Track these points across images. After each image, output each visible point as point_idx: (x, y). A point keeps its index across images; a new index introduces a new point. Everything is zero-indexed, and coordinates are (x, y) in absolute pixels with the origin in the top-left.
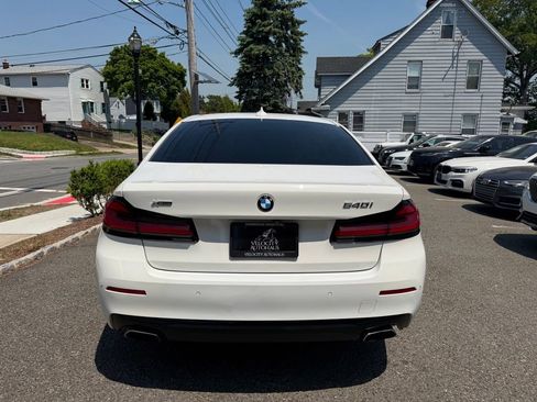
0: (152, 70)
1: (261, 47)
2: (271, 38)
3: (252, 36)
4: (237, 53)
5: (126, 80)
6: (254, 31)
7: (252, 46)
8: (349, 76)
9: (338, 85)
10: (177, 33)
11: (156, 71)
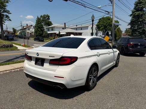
0: (109, 23)
1: (138, 12)
3: (136, 10)
4: (131, 15)
5: (102, 26)
6: (137, 8)
7: (136, 12)
10: (109, 13)
11: (110, 23)
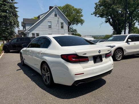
2: (7, 11)
8: (34, 24)
9: (31, 26)
